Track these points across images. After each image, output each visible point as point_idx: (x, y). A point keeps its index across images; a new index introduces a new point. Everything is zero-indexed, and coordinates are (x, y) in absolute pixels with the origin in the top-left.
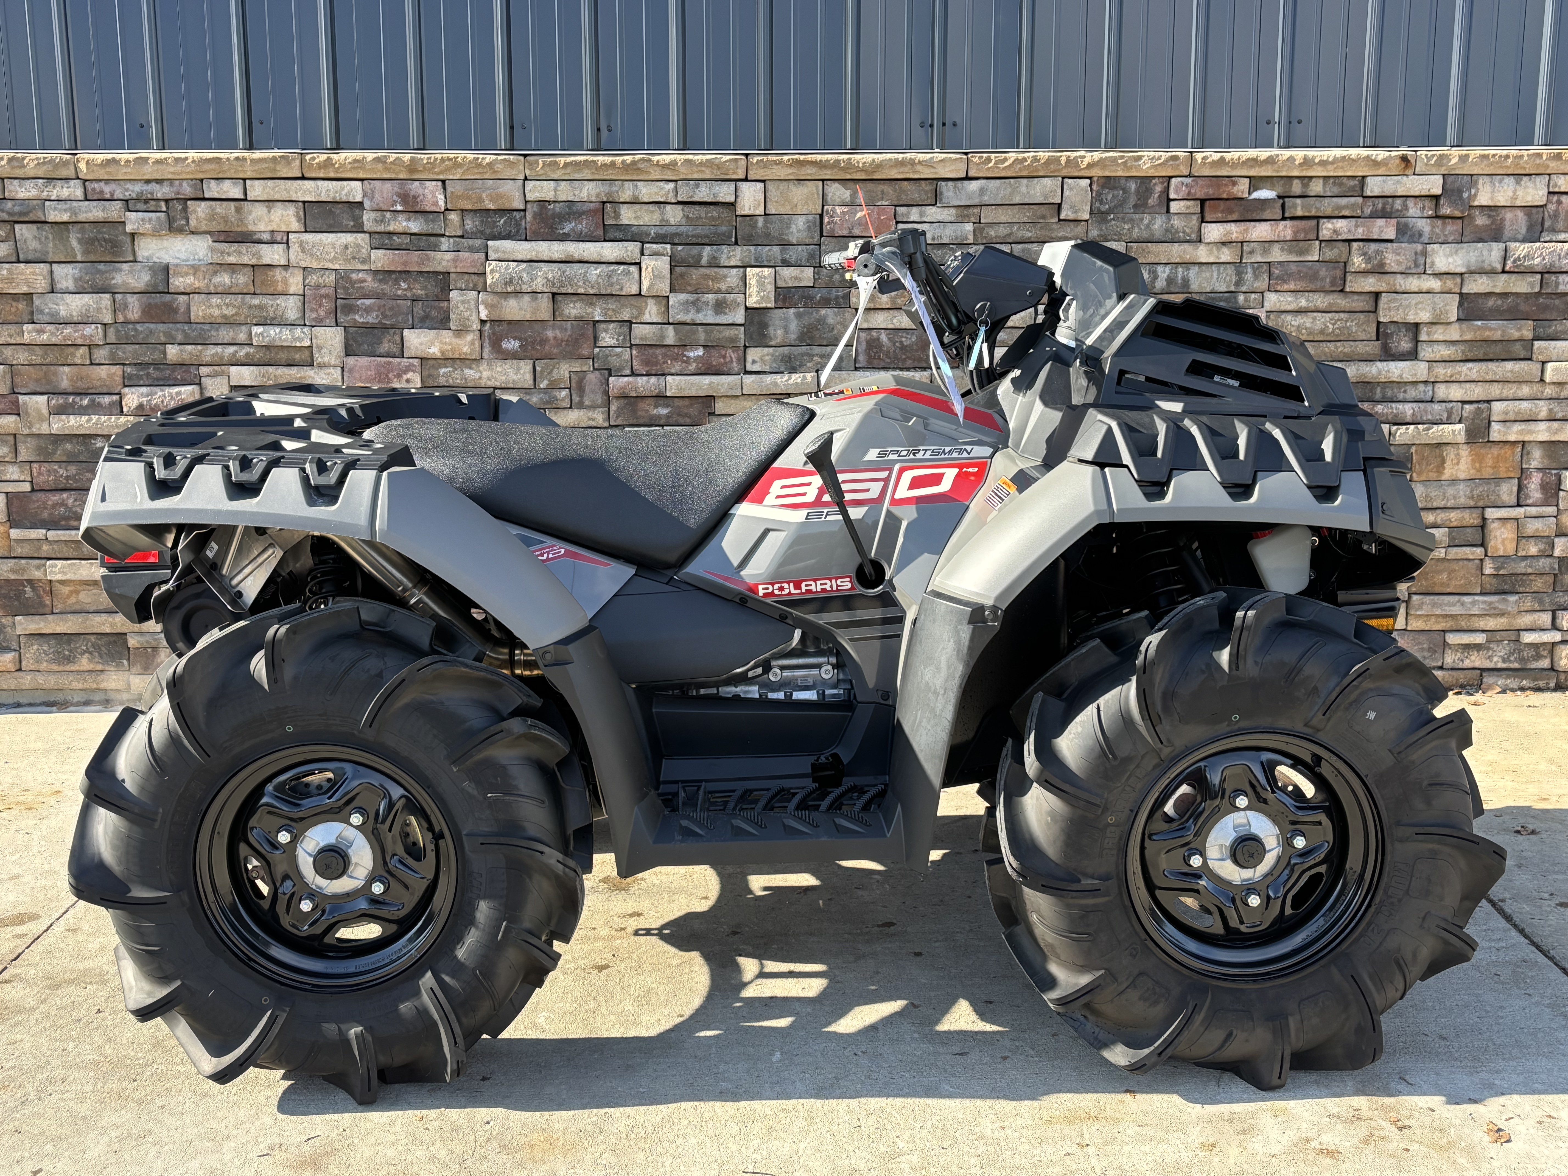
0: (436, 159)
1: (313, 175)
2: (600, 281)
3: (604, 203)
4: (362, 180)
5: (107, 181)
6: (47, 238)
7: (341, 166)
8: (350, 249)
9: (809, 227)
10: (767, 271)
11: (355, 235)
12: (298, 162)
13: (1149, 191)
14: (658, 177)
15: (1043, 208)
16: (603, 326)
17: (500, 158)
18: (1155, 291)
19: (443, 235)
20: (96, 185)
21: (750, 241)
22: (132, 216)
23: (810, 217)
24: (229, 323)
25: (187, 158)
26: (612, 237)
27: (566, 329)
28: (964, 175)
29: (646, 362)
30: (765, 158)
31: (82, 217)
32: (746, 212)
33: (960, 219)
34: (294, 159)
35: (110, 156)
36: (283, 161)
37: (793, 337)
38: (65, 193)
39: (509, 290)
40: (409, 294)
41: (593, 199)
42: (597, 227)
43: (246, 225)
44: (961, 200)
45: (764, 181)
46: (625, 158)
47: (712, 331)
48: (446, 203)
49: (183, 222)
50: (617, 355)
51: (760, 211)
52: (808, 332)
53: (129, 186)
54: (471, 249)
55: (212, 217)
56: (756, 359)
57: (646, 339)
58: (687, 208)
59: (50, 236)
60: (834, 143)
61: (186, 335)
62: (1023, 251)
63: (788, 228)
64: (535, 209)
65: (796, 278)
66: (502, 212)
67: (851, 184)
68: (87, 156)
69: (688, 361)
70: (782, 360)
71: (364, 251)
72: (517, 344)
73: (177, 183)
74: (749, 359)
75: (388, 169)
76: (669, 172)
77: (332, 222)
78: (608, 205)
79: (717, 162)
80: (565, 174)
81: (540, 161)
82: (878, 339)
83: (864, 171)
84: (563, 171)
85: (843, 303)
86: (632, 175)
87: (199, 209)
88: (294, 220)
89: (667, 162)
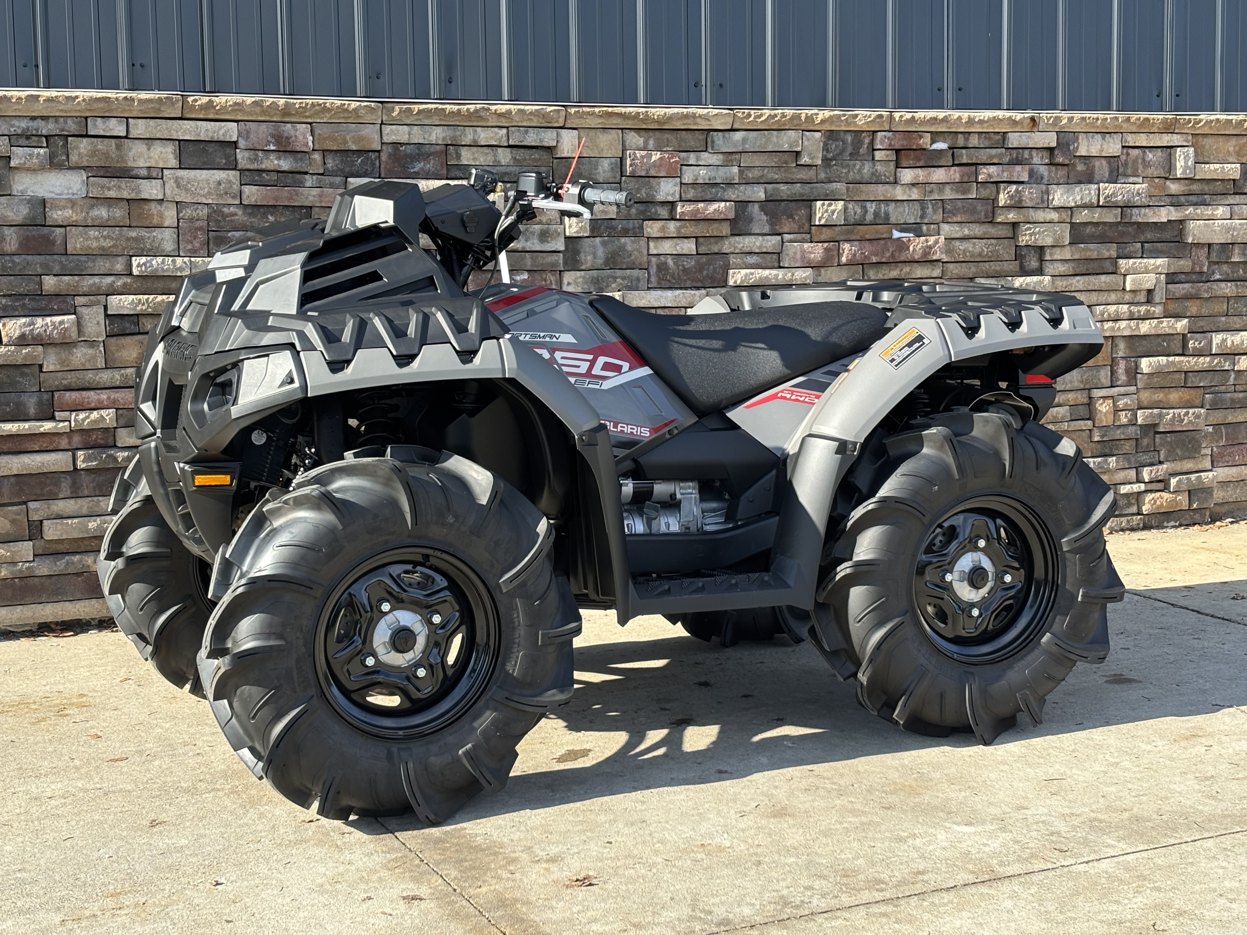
0: (307, 104)
1: (193, 116)
3: (447, 145)
4: (238, 121)
7: (223, 108)
8: (223, 185)
9: (612, 168)
11: (227, 172)
12: (180, 104)
13: (861, 142)
14: (494, 124)
15: (786, 155)
17: (363, 104)
18: (866, 222)
19: (306, 173)
22: (18, 150)
23: (613, 160)
24: (105, 254)
25: (77, 97)
26: (453, 176)
28: (729, 127)
30: (581, 109)
32: (565, 155)
33: (725, 163)
34: (177, 101)
36: (167, 102)
37: (600, 261)
41: (440, 142)
42: (442, 167)
43: (125, 162)
44: (729, 148)
45: (578, 129)
46: (469, 106)
47: (537, 257)
48: (313, 144)
51: (575, 154)
52: (612, 257)
53: (16, 122)
54: (332, 186)
55: (94, 153)
56: (571, 281)
58: (515, 151)
60: (631, 98)
61: (63, 267)
62: (774, 189)
63: (596, 169)
64: (390, 151)
65: (603, 211)
66: (360, 152)
67: (643, 133)
70: (591, 282)
71: (235, 186)
73: (62, 120)
74: (565, 281)
75: (263, 112)
76: (503, 120)
77: (205, 159)
78: (451, 148)
79: (543, 112)
80: (417, 120)
81: (397, 108)
82: (666, 263)
83: (658, 122)
84: (416, 117)
85: (638, 233)
86: (473, 121)
87: (82, 146)
88: (171, 156)
89: (504, 111)
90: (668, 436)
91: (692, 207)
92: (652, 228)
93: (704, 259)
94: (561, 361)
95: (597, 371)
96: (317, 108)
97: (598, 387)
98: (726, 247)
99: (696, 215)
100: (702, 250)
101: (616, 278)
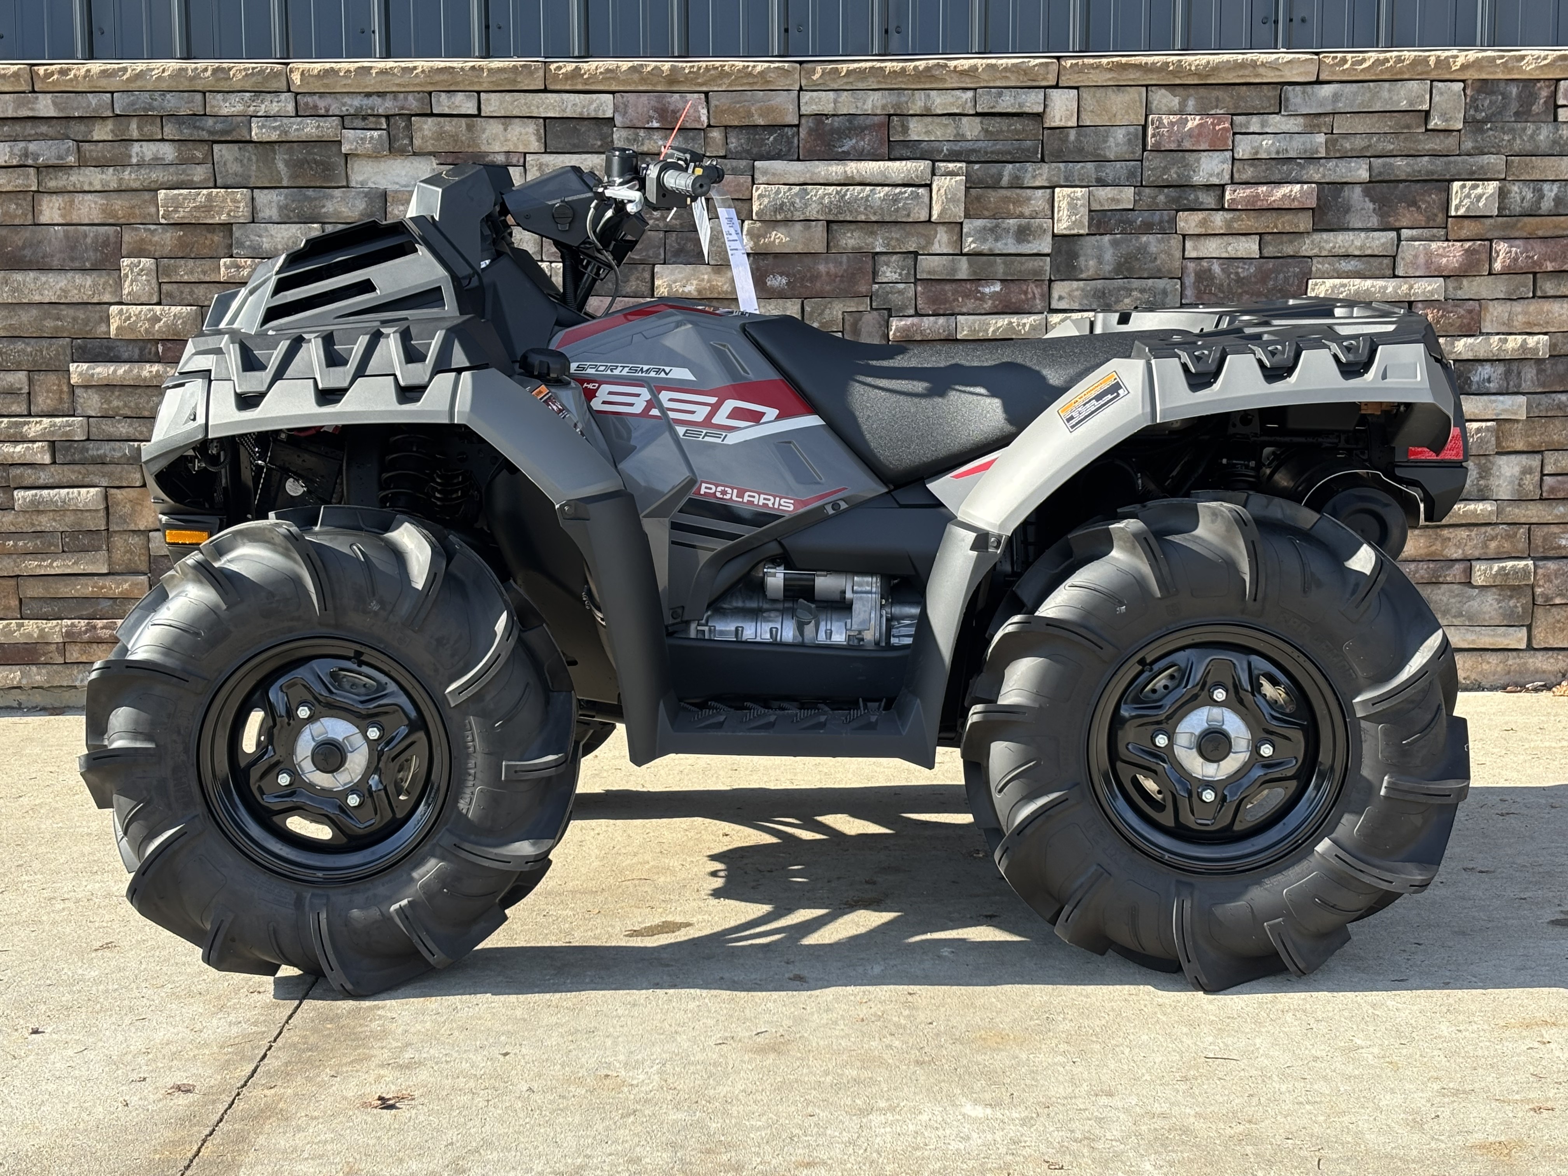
0: (699, 68)
1: (558, 88)
2: (884, 206)
3: (890, 115)
4: (613, 93)
5: (322, 94)
6: (250, 159)
7: (593, 76)
9: (1129, 140)
10: (1079, 192)
12: (541, 73)
13: (1534, 96)
14: (955, 85)
15: (1407, 116)
16: (884, 258)
17: (773, 65)
18: (1540, 212)
20: (309, 99)
21: (1059, 157)
22: (349, 134)
23: (1132, 129)
25: (415, 68)
26: (898, 155)
27: (841, 263)
28: (1314, 79)
29: (933, 300)
30: (1080, 61)
31: (293, 136)
32: (1057, 124)
33: (1308, 130)
34: (536, 69)
35: (328, 66)
36: (526, 71)
37: (1108, 268)
38: (274, 108)
39: (779, 218)
40: (661, 225)
41: (879, 112)
42: (881, 144)
43: (478, 146)
44: (1311, 107)
45: (1077, 88)
46: (918, 63)
47: (1012, 263)
48: (709, 118)
49: (406, 142)
50: (900, 292)
51: (1073, 122)
52: (1126, 262)
53: (347, 100)
54: (736, 172)
55: (440, 135)
56: (1064, 294)
57: (934, 272)
58: (986, 120)
59: (254, 158)
60: (1163, 44)
62: (1384, 165)
63: (1106, 142)
64: (811, 125)
65: (1113, 199)
66: (771, 128)
67: (1179, 90)
68: (300, 66)
69: (982, 298)
70: (1094, 296)
72: (784, 281)
73: (402, 96)
74: (1055, 295)
75: (643, 80)
76: (968, 80)
77: (576, 141)
78: (895, 118)
79: (1024, 66)
80: (847, 83)
81: (819, 69)
82: (1210, 270)
83: (1197, 74)
84: (845, 80)
85: (1168, 228)
86: (924, 83)
87: (426, 127)
88: (533, 138)
89: (966, 67)
90: (831, 512)
91: (1248, 191)
92: (1188, 222)
93: (1271, 264)
94: (667, 405)
95: (721, 418)
96: (712, 72)
97: (719, 441)
98: (1306, 247)
99: (1253, 204)
100: (1269, 251)
101: (1131, 290)
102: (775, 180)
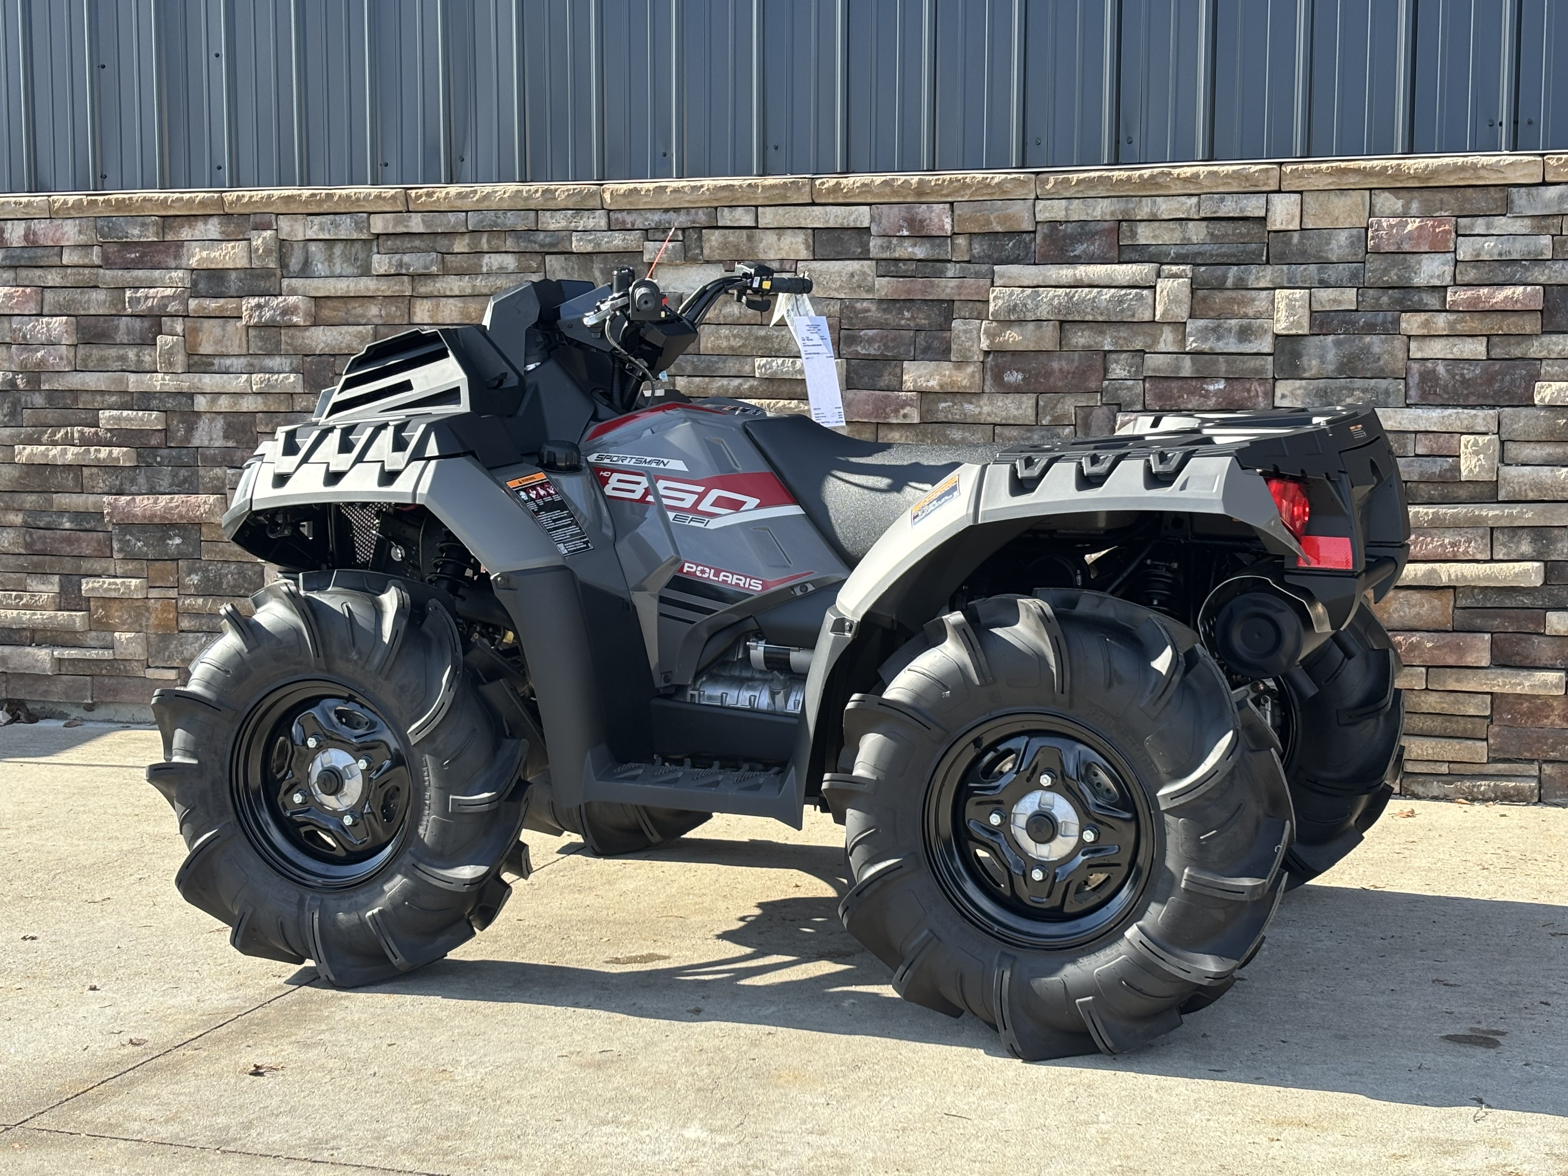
0: (944, 181)
1: (823, 201)
2: (1110, 306)
3: (1120, 221)
4: (870, 204)
5: (629, 211)
6: (573, 268)
7: (851, 190)
8: (856, 278)
9: (1352, 243)
10: (1298, 293)
11: (862, 262)
12: (808, 188)
14: (1179, 192)
16: (1114, 356)
17: (1009, 177)
19: (949, 261)
20: (619, 215)
21: (1283, 259)
22: (649, 245)
23: (1354, 232)
24: (736, 354)
25: (702, 186)
26: (1127, 259)
27: (1073, 360)
28: (1540, 180)
29: (1159, 397)
30: (1300, 167)
31: (604, 248)
32: (1279, 227)
33: (1536, 231)
34: (804, 185)
35: (632, 186)
36: (794, 187)
37: (1330, 368)
38: (591, 224)
39: (1012, 318)
40: (912, 324)
41: (1108, 218)
42: (1111, 248)
43: (756, 254)
44: (1536, 209)
45: (1301, 192)
46: (1143, 172)
47: (1234, 361)
48: (953, 226)
49: (698, 251)
50: (1128, 388)
51: (1295, 225)
52: (1349, 362)
53: (649, 215)
54: (977, 275)
55: (725, 246)
56: (1286, 393)
57: (1159, 370)
58: (1212, 225)
59: (576, 267)
60: (1384, 148)
61: (695, 368)
63: (1328, 244)
64: (1046, 231)
65: (1335, 301)
66: (1010, 234)
67: (1404, 193)
68: (612, 187)
69: (1207, 395)
70: (1316, 395)
71: (870, 279)
72: (1020, 377)
73: (693, 211)
74: (1278, 393)
75: (895, 193)
76: (1191, 186)
77: (839, 249)
78: (1124, 224)
79: (1244, 172)
80: (1078, 192)
81: (1052, 179)
82: (1434, 371)
83: (1415, 177)
84: (1076, 189)
85: (1391, 329)
86: (1151, 190)
87: (713, 238)
88: (802, 247)
89: (1188, 175)
90: (799, 593)
91: (1469, 293)
92: (1411, 323)
93: (1497, 366)
95: (705, 506)
96: (955, 184)
97: (702, 525)
98: (1535, 349)
99: (1475, 305)
100: (1496, 353)
101: (1354, 390)
102: (1011, 283)
